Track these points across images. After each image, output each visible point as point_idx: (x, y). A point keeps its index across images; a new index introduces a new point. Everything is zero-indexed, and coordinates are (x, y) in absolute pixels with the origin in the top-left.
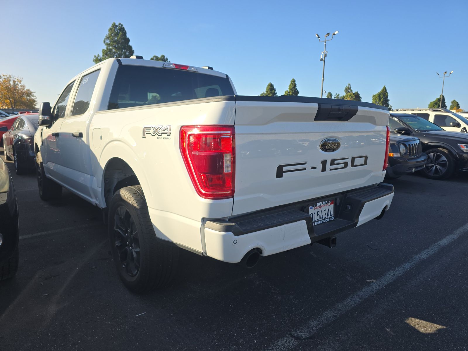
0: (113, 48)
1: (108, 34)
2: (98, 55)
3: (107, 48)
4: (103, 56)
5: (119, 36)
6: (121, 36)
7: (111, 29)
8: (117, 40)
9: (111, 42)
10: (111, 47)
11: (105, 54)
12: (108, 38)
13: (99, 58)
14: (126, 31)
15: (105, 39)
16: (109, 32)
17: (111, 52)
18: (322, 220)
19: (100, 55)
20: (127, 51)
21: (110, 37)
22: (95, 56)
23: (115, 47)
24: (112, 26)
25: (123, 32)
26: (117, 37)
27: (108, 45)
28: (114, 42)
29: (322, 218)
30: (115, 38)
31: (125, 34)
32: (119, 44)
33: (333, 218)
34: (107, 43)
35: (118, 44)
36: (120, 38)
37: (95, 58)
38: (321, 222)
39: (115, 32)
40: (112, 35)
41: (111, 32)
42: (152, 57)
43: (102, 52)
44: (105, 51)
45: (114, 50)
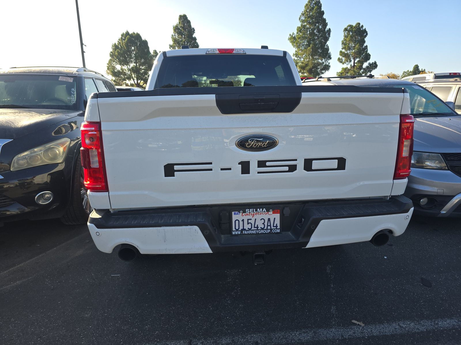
0: (308, 24)
1: (303, 11)
2: (293, 33)
3: (302, 25)
4: (297, 33)
5: (314, 11)
6: (316, 10)
7: (307, 5)
8: (312, 15)
9: (305, 18)
10: (305, 24)
11: (299, 31)
12: (303, 14)
13: (293, 36)
14: (321, 4)
15: (301, 16)
16: (305, 8)
17: (304, 28)
18: (257, 230)
19: (294, 33)
20: (320, 25)
21: (305, 13)
22: (290, 35)
23: (309, 23)
24: (308, 2)
25: (318, 6)
26: (312, 12)
27: (303, 21)
28: (309, 17)
29: (257, 227)
30: (310, 13)
31: (320, 7)
32: (314, 19)
33: (279, 231)
34: (302, 20)
35: (312, 19)
36: (314, 13)
37: (290, 37)
38: (254, 232)
39: (311, 7)
40: (308, 10)
41: (307, 8)
42: (346, 27)
43: (297, 29)
44: (300, 28)
45: (308, 26)
